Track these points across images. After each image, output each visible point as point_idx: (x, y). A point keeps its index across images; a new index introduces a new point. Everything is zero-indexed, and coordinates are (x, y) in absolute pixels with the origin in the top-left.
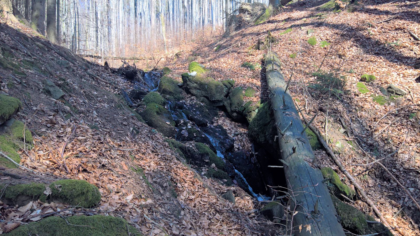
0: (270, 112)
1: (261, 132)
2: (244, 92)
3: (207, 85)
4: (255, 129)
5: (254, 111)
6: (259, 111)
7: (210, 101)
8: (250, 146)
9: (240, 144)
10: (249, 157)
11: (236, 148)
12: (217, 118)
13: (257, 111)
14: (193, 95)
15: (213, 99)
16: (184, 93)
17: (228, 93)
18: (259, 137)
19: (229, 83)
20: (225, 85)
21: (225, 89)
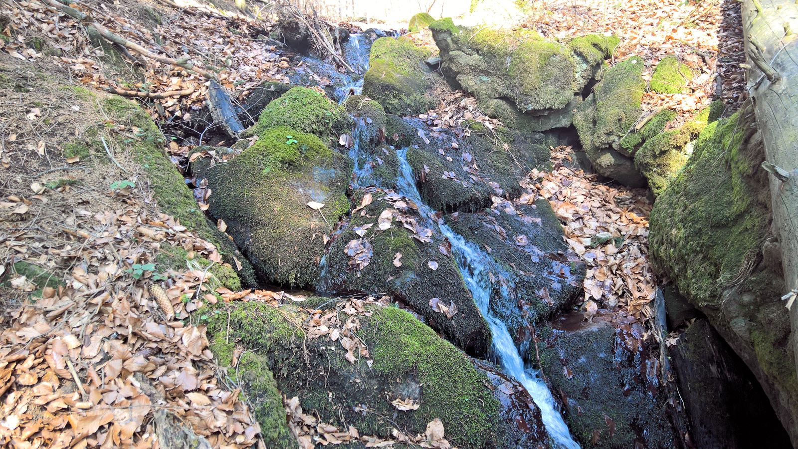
0: (745, 166)
1: (696, 253)
2: (646, 76)
3: (511, 55)
4: (674, 231)
5: (679, 148)
6: (697, 151)
7: (520, 112)
8: (650, 297)
9: (608, 282)
10: (637, 355)
11: (592, 298)
12: (542, 174)
13: (689, 149)
14: (467, 94)
15: (530, 107)
16: (441, 88)
17: (592, 82)
18: (689, 273)
19: (595, 45)
20: (580, 54)
21: (580, 71)
